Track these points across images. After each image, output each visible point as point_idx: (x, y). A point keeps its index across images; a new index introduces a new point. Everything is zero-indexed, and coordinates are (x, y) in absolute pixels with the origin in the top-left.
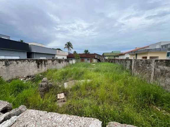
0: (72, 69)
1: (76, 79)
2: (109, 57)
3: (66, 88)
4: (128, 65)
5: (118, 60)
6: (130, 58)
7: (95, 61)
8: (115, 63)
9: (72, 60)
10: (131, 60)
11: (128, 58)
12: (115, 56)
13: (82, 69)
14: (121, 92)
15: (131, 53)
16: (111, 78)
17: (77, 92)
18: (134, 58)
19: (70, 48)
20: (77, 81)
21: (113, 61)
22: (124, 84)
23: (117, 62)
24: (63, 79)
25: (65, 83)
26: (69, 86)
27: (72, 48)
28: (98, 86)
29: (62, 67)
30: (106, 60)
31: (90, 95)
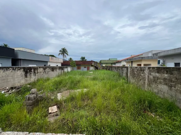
0: (67, 77)
1: (71, 88)
2: (106, 64)
3: (59, 100)
4: (125, 72)
5: (115, 67)
6: (126, 66)
7: (92, 68)
8: (112, 70)
9: (67, 67)
10: (127, 68)
11: (125, 65)
12: (112, 64)
13: (78, 77)
14: (118, 101)
15: (127, 61)
16: (108, 86)
17: (72, 103)
18: (130, 65)
19: (65, 54)
20: (72, 91)
21: (110, 69)
22: (121, 92)
23: (114, 69)
24: (56, 89)
25: (58, 94)
26: (63, 97)
27: (67, 54)
28: (95, 95)
29: (55, 75)
30: (103, 68)
31: (86, 105)
